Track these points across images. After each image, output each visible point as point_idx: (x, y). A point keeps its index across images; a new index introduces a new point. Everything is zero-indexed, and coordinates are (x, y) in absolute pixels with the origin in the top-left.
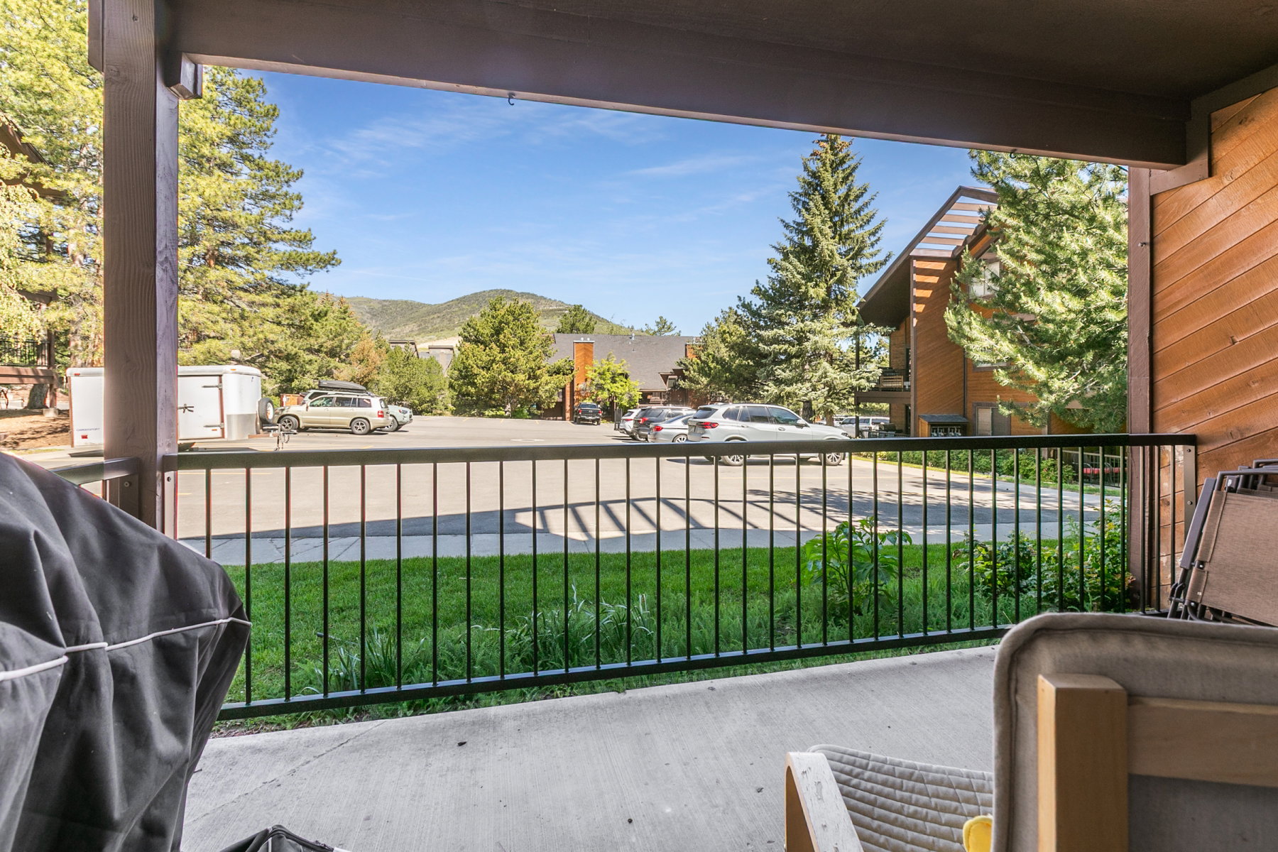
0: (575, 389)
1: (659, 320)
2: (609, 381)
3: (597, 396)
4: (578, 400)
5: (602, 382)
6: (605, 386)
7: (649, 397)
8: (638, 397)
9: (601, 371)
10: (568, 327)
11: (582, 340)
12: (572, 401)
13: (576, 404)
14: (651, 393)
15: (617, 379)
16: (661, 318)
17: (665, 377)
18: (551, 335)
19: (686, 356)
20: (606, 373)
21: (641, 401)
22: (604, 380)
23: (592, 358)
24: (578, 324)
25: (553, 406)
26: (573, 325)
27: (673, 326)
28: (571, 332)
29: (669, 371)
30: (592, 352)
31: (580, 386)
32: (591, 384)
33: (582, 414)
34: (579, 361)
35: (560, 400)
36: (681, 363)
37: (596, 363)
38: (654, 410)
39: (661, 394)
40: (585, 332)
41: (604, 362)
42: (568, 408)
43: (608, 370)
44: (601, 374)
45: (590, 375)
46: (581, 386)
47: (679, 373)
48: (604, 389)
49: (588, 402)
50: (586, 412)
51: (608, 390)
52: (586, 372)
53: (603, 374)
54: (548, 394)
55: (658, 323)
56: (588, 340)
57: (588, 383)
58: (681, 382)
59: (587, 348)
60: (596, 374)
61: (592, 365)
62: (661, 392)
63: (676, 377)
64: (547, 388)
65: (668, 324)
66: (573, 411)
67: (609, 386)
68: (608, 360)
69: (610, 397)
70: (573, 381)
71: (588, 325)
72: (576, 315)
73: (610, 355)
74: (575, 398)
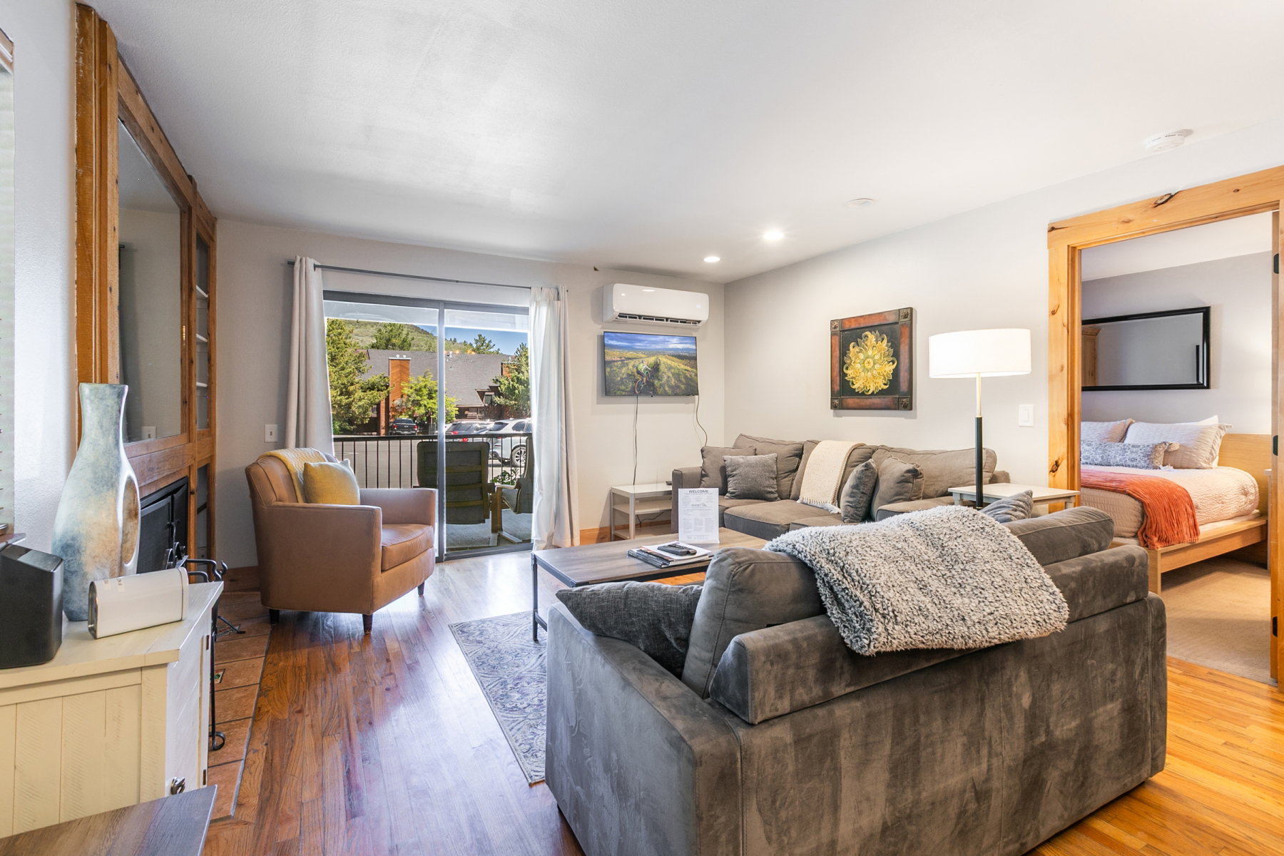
0: (391, 405)
1: (478, 338)
2: (426, 397)
3: (414, 411)
4: (393, 416)
5: (419, 398)
6: (421, 402)
7: (466, 412)
8: (455, 412)
9: (418, 388)
10: (384, 341)
11: (398, 357)
12: (387, 417)
13: (392, 420)
14: (468, 409)
15: (434, 395)
16: (480, 336)
17: (482, 394)
18: (365, 351)
19: (502, 374)
20: (423, 389)
21: (458, 417)
22: (421, 396)
23: (408, 375)
24: (393, 340)
25: (367, 422)
26: (389, 340)
27: (492, 344)
28: (387, 348)
29: (486, 388)
30: (408, 369)
31: (395, 402)
32: (408, 400)
33: (398, 429)
34: (394, 377)
35: (375, 415)
36: (497, 380)
37: (412, 379)
38: (463, 424)
39: (477, 409)
40: (402, 348)
41: (421, 378)
42: (383, 424)
43: (425, 387)
44: (418, 391)
45: (406, 391)
46: (397, 402)
47: (495, 389)
48: (420, 405)
49: (404, 417)
50: (402, 428)
51: (425, 406)
52: (402, 388)
53: (420, 390)
54: (361, 410)
55: (476, 341)
56: (405, 357)
57: (404, 399)
58: (497, 399)
59: (403, 366)
60: (412, 391)
61: (409, 382)
63: (493, 393)
64: (360, 403)
65: (487, 342)
66: (388, 427)
67: (425, 402)
68: (424, 377)
69: (427, 413)
70: (388, 396)
71: (404, 341)
72: (391, 331)
73: (427, 372)
74: (390, 414)
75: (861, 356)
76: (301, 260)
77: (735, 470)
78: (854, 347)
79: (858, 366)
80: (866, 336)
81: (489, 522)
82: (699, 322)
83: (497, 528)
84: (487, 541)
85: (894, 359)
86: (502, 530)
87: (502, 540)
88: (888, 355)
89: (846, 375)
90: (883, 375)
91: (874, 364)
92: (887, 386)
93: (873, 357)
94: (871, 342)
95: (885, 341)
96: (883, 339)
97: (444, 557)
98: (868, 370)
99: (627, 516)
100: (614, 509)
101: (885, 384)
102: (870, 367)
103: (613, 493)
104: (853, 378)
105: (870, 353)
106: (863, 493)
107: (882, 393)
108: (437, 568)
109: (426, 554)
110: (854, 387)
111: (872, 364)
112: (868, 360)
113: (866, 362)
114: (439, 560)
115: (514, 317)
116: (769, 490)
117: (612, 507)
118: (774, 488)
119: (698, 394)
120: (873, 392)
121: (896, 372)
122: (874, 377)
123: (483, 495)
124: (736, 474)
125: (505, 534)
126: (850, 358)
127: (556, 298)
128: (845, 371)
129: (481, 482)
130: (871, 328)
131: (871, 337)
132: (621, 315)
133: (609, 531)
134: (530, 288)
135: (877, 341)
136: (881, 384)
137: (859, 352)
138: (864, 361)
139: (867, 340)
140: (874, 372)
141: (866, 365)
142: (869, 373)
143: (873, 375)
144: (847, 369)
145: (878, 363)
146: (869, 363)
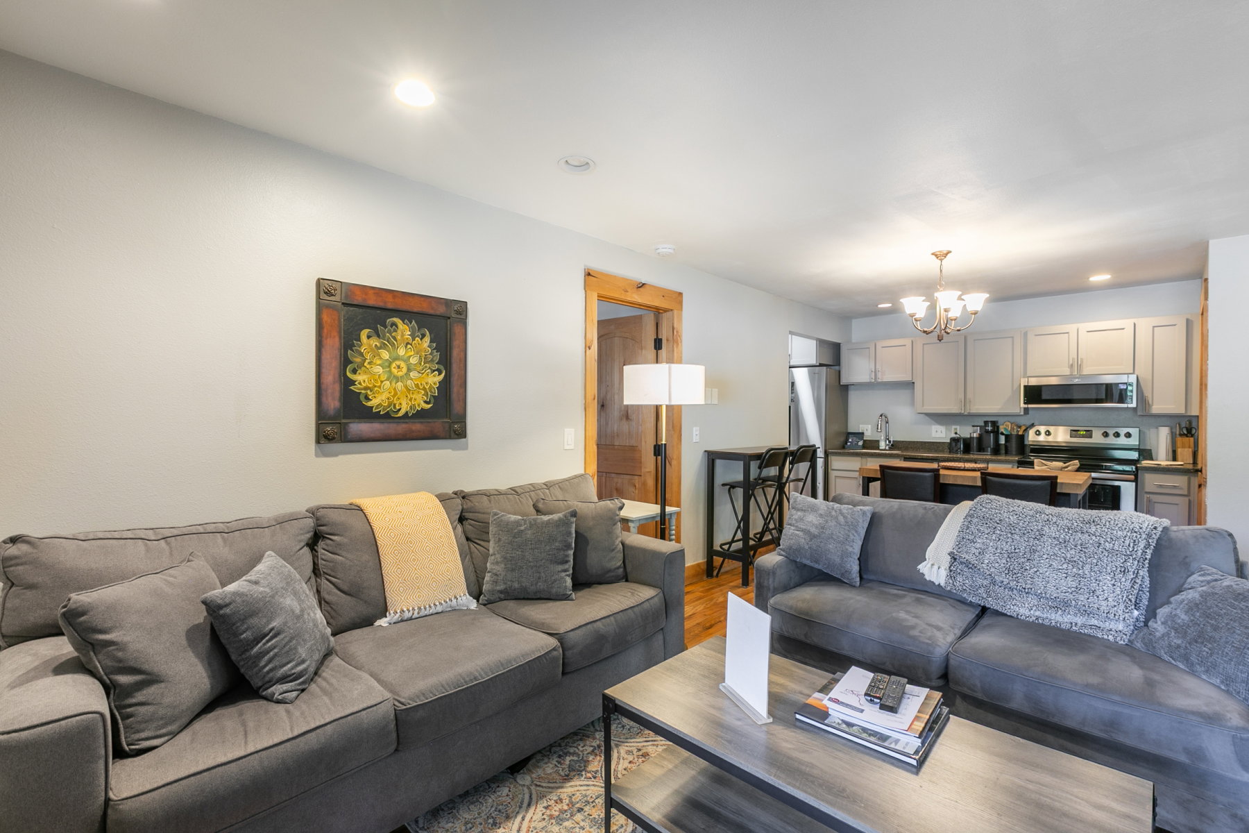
75: (385, 355)
78: (369, 337)
79: (379, 370)
80: (394, 324)
85: (442, 367)
88: (432, 361)
89: (353, 382)
90: (424, 389)
91: (409, 370)
92: (430, 406)
93: (407, 360)
94: (403, 335)
95: (427, 339)
96: (423, 336)
98: (397, 379)
101: (425, 402)
102: (400, 374)
104: (366, 388)
105: (401, 352)
107: (419, 416)
110: (369, 404)
111: (405, 370)
112: (398, 363)
113: (394, 365)
120: (405, 413)
121: (445, 387)
122: (409, 390)
126: (361, 355)
128: (349, 374)
130: (405, 315)
131: (403, 327)
135: (413, 336)
136: (420, 402)
137: (381, 348)
138: (390, 364)
139: (395, 331)
140: (409, 382)
141: (395, 371)
142: (400, 384)
143: (406, 387)
144: (354, 371)
145: (415, 370)
146: (399, 367)
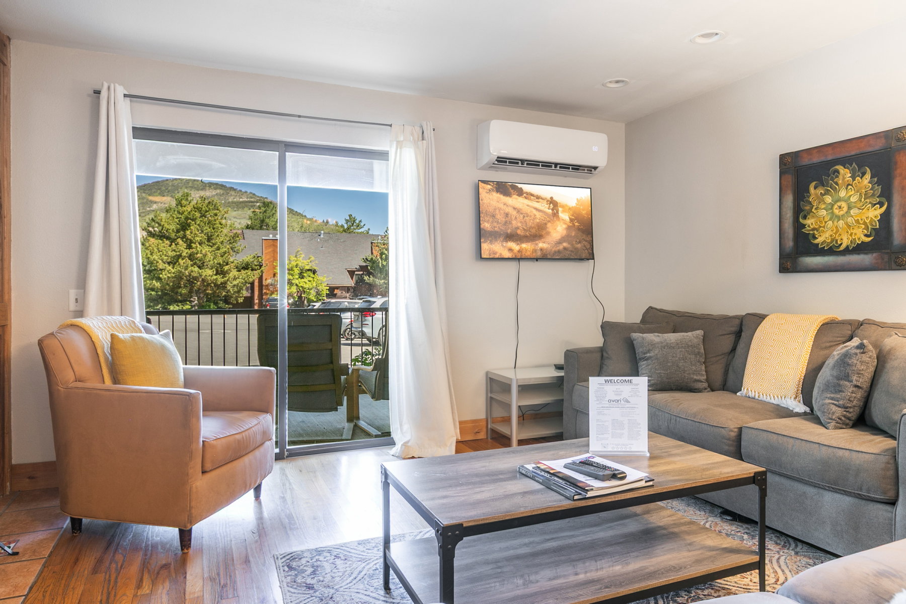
0: (264, 284)
1: (348, 218)
2: (297, 277)
4: (267, 295)
6: (293, 282)
7: (336, 292)
8: (325, 291)
9: (290, 267)
10: (258, 223)
11: (271, 237)
12: (261, 296)
13: (264, 298)
14: (337, 288)
15: (305, 275)
16: (350, 216)
17: (351, 273)
18: (239, 232)
19: (372, 253)
20: (295, 269)
21: (328, 296)
22: (292, 275)
24: (267, 220)
25: (241, 300)
26: (262, 221)
27: (362, 224)
28: (261, 228)
29: (355, 266)
31: (268, 281)
34: (268, 257)
35: (249, 295)
36: (367, 259)
38: (333, 303)
39: (348, 289)
41: (293, 258)
42: (256, 301)
43: (297, 266)
44: (290, 270)
46: (270, 281)
47: (364, 269)
51: (297, 285)
52: (274, 267)
53: (292, 269)
54: (236, 289)
55: (347, 221)
57: (277, 279)
58: (366, 278)
59: (276, 245)
62: (348, 287)
63: (362, 272)
64: (235, 283)
65: (357, 222)
66: (261, 305)
67: (297, 282)
68: (296, 256)
69: (298, 292)
70: (262, 276)
72: (265, 212)
73: (298, 251)
74: (263, 292)
75: (828, 199)
76: (109, 88)
77: (649, 351)
78: (815, 188)
79: (823, 213)
80: (838, 171)
81: (343, 409)
82: (595, 168)
83: (353, 416)
84: (340, 432)
85: (883, 199)
86: (358, 418)
87: (357, 431)
88: (873, 195)
89: (804, 226)
90: (865, 223)
91: (850, 208)
92: (870, 239)
93: (847, 200)
94: (844, 178)
95: (868, 176)
96: (864, 174)
97: (286, 453)
98: (839, 218)
99: (508, 406)
100: (491, 398)
101: (866, 236)
102: (842, 213)
103: (490, 378)
104: (814, 229)
105: (842, 194)
106: (856, 386)
107: (860, 248)
108: (277, 466)
109: (262, 449)
110: (816, 242)
111: (845, 209)
112: (839, 204)
113: (836, 206)
114: (279, 457)
115: (372, 164)
116: (695, 377)
117: (489, 395)
118: (702, 375)
119: (593, 259)
120: (847, 247)
121: (886, 218)
122: (849, 226)
123: (335, 379)
124: (650, 358)
125: (362, 424)
126: (810, 203)
127: (421, 138)
128: (801, 220)
129: (332, 363)
130: (845, 161)
131: (845, 173)
132: (501, 160)
133: (484, 423)
134: (391, 126)
135: (853, 177)
136: (860, 236)
137: (825, 194)
138: (833, 205)
139: (837, 177)
140: (849, 219)
141: (836, 211)
142: (841, 222)
143: (847, 224)
144: (805, 217)
145: (855, 207)
146: (840, 207)
